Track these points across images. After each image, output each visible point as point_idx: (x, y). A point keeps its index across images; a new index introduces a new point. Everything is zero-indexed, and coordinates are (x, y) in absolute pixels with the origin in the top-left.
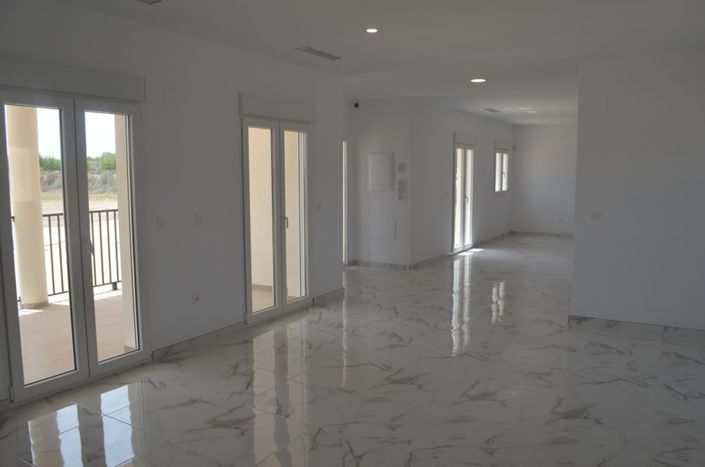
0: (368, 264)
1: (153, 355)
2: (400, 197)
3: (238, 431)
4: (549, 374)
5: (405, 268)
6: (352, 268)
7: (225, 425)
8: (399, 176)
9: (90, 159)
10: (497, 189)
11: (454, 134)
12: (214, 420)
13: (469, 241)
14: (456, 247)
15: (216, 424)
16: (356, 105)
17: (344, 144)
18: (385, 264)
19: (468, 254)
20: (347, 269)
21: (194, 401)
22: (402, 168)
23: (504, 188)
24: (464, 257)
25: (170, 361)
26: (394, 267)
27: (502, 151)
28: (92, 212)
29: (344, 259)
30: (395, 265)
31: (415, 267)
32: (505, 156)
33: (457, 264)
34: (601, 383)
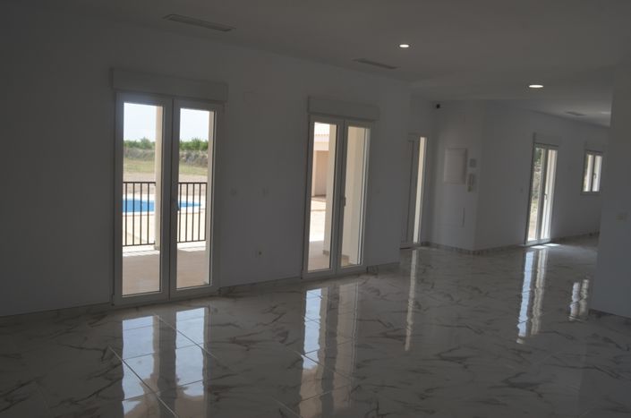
0: (438, 246)
1: (219, 290)
2: (470, 190)
3: (245, 348)
4: (530, 353)
5: (469, 252)
6: (423, 248)
7: (239, 343)
8: (470, 170)
9: (183, 143)
10: (587, 189)
11: (535, 135)
12: (235, 338)
13: (545, 235)
14: (529, 239)
15: (234, 341)
16: (438, 106)
17: (423, 140)
18: (453, 248)
19: (544, 249)
20: (420, 248)
21: (230, 324)
22: (473, 163)
23: (596, 189)
24: (538, 250)
25: (233, 297)
26: (460, 251)
27: (595, 153)
28: (181, 183)
29: (416, 239)
30: (461, 249)
31: (479, 253)
32: (599, 159)
33: (529, 257)
34: (574, 367)
